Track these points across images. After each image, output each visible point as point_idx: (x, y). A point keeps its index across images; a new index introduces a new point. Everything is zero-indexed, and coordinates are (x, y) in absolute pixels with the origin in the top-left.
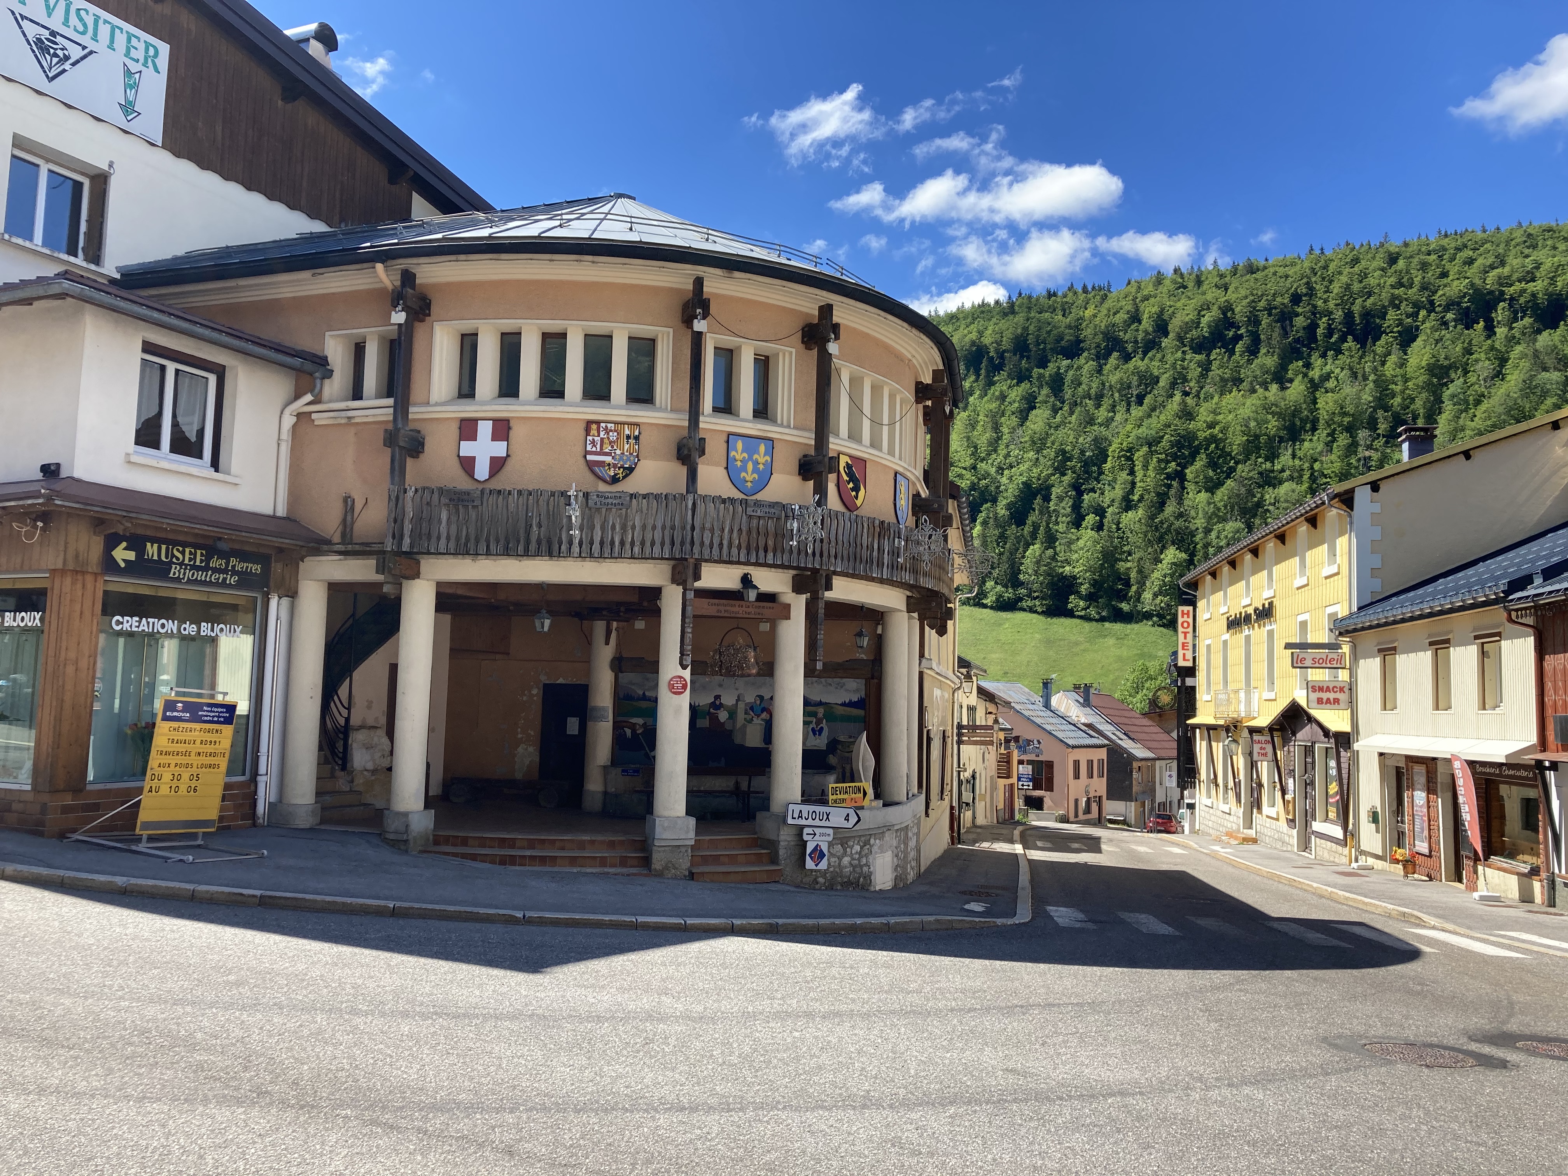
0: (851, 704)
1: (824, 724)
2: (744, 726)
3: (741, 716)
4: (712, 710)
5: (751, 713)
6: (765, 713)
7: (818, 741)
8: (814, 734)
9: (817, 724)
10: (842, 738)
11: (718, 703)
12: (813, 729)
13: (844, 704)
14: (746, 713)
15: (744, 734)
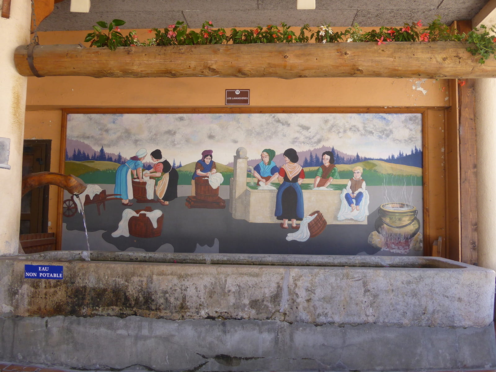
0: (402, 160)
1: (363, 188)
2: (246, 194)
3: (241, 179)
4: (199, 172)
5: (257, 175)
6: (277, 175)
7: (355, 212)
8: (350, 203)
9: (354, 188)
10: (389, 208)
11: (207, 161)
12: (348, 197)
13: (392, 160)
14: (249, 176)
15: (247, 205)
